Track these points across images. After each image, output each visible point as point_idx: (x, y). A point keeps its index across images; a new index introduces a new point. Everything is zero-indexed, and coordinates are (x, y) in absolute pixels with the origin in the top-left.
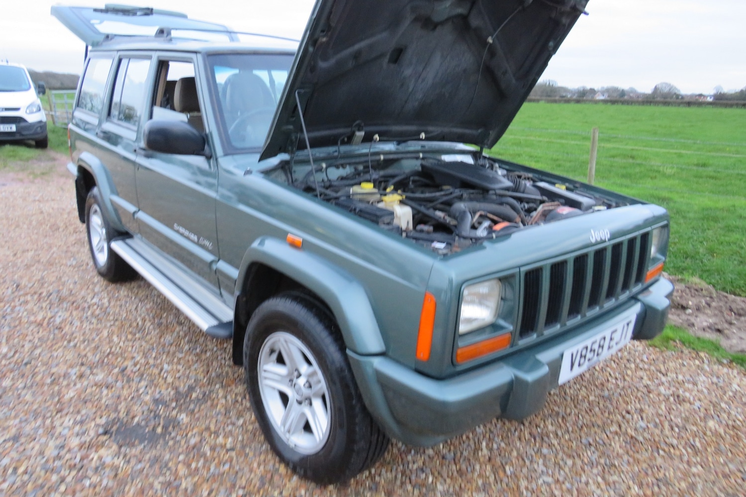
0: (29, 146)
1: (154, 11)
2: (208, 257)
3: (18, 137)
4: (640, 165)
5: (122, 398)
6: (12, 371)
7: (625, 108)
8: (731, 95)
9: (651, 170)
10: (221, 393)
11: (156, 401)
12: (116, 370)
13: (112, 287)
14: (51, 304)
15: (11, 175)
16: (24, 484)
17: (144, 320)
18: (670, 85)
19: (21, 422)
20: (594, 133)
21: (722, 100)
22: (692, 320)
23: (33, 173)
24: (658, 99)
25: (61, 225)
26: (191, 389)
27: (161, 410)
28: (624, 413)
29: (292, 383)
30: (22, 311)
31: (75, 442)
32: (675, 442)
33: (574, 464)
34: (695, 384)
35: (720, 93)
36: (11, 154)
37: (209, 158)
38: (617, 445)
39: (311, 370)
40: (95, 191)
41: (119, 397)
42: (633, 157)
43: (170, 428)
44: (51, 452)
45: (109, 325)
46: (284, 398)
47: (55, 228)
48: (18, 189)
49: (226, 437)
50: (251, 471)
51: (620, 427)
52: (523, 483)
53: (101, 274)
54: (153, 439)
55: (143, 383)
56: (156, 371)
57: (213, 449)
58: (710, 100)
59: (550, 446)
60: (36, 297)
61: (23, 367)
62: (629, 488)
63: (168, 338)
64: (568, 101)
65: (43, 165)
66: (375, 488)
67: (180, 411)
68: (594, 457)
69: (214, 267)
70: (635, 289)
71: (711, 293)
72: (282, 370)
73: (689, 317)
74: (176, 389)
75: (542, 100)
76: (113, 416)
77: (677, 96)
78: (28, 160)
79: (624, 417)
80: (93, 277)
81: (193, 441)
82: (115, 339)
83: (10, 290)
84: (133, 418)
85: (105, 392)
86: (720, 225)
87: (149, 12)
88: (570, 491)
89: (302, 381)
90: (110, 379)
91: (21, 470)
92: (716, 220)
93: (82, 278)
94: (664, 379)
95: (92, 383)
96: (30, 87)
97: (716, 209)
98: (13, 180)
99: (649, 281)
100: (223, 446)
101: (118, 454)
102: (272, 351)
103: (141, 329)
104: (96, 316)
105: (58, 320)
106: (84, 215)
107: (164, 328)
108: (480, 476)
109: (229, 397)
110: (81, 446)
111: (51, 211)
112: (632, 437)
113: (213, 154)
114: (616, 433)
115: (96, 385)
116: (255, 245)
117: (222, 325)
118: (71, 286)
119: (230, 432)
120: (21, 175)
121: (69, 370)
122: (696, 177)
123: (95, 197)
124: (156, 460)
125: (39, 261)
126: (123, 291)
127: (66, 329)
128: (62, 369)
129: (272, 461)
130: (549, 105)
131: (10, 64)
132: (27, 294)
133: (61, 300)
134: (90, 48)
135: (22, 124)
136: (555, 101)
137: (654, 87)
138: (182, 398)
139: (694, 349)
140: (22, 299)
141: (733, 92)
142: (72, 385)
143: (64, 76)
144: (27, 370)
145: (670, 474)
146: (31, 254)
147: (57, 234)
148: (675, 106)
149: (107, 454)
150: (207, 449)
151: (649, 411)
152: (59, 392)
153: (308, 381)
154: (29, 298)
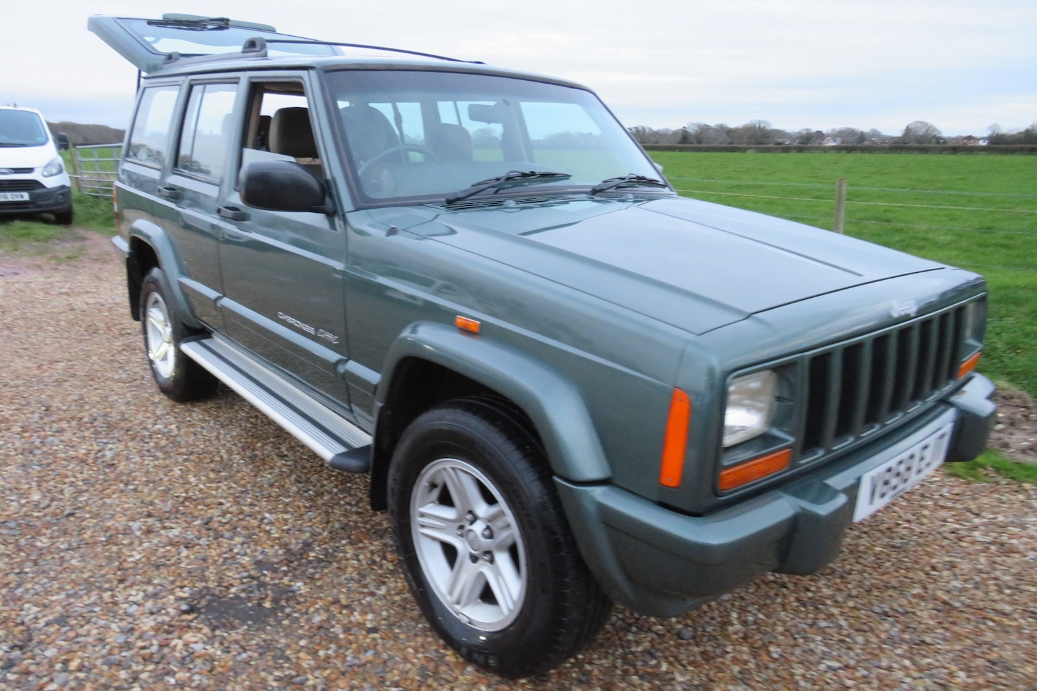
0: (47, 222)
1: (230, 23)
2: (332, 356)
3: (32, 209)
4: (900, 231)
5: (210, 561)
6: (48, 525)
7: (867, 157)
8: (1013, 136)
9: (916, 238)
10: (350, 552)
11: (259, 564)
12: (198, 522)
13: (180, 408)
14: (97, 433)
15: (26, 260)
16: (81, 683)
17: (230, 452)
18: (927, 125)
19: (68, 596)
20: (840, 185)
21: (1000, 144)
22: (1006, 438)
23: (55, 257)
24: (912, 144)
25: (101, 325)
26: (307, 546)
27: (268, 577)
28: (928, 569)
29: (462, 531)
30: (56, 444)
31: (148, 623)
32: (1008, 608)
33: (867, 642)
34: (1023, 527)
35: (997, 134)
36: (23, 231)
37: (331, 215)
38: (925, 614)
39: (493, 510)
40: (155, 272)
41: (204, 560)
42: (888, 221)
43: (283, 603)
44: (115, 638)
45: (180, 459)
46: (450, 553)
47: (93, 330)
48: (36, 279)
49: (364, 613)
50: (406, 660)
51: (925, 588)
52: (799, 670)
53: (165, 390)
54: (259, 617)
55: (238, 540)
56: (255, 523)
57: (347, 630)
58: (982, 143)
59: (830, 616)
60: (74, 423)
61: (64, 520)
62: (951, 674)
63: (267, 476)
64: (787, 150)
65: (69, 247)
66: (585, 681)
67: (295, 578)
68: (895, 631)
69: (341, 369)
70: (947, 389)
71: (1025, 402)
72: (448, 513)
73: (1001, 435)
74: (285, 546)
75: (750, 148)
76: (200, 585)
77: (938, 140)
78: (47, 239)
79: (927, 574)
80: (152, 395)
81: (317, 619)
82: (192, 479)
83: (37, 415)
84: (227, 588)
85: (185, 553)
86: (1023, 309)
87: (223, 24)
88: (866, 680)
89: (478, 527)
90: (190, 535)
91: (74, 665)
92: (1017, 302)
93: (136, 397)
94: (977, 521)
95: (165, 540)
96: (47, 140)
97: (1017, 287)
98: (28, 267)
99: (962, 378)
100: (360, 625)
101: (210, 640)
102: (433, 486)
103: (226, 466)
104: (161, 449)
105: (109, 454)
106: (138, 309)
107: (258, 463)
108: (735, 660)
109: (361, 557)
110: (157, 629)
111: (85, 307)
112: (945, 603)
113: (339, 208)
114: (921, 598)
115: (171, 544)
116: (406, 333)
117: (353, 452)
118: (123, 408)
119: (370, 605)
120: (39, 260)
121: (131, 524)
122: (980, 245)
123: (155, 281)
124: (266, 647)
125: (73, 376)
126: (196, 413)
127: (122, 467)
128: (119, 523)
129: (434, 645)
130: (760, 155)
131: (19, 108)
132: (61, 420)
133: (111, 427)
134: (144, 74)
135: (38, 191)
136: (768, 150)
137: (904, 128)
138: (295, 559)
139: (1013, 478)
140: (55, 426)
141: (1015, 133)
142: (137, 543)
143: (88, 127)
144: (71, 524)
145: (1007, 654)
146: (61, 366)
147: (96, 338)
148: (935, 153)
149: (195, 640)
150: (338, 630)
151: (965, 566)
152: (119, 554)
153: (488, 528)
154: (64, 425)
